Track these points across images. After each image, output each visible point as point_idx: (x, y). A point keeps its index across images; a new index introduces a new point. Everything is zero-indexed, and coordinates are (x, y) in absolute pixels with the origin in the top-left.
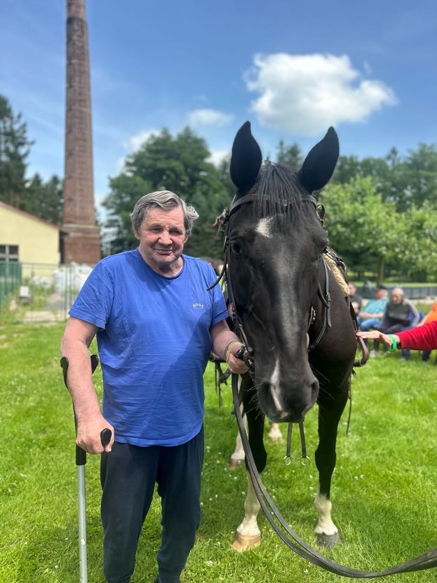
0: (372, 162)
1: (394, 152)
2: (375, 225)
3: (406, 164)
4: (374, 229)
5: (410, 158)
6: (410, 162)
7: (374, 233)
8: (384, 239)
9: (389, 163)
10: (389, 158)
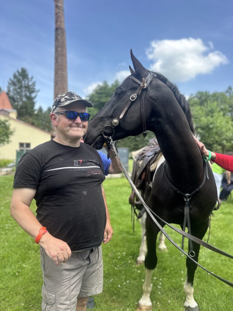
0: (217, 95)
1: (230, 88)
2: (219, 129)
4: (219, 131)
7: (219, 133)
8: (225, 136)
9: (227, 95)
10: (227, 92)
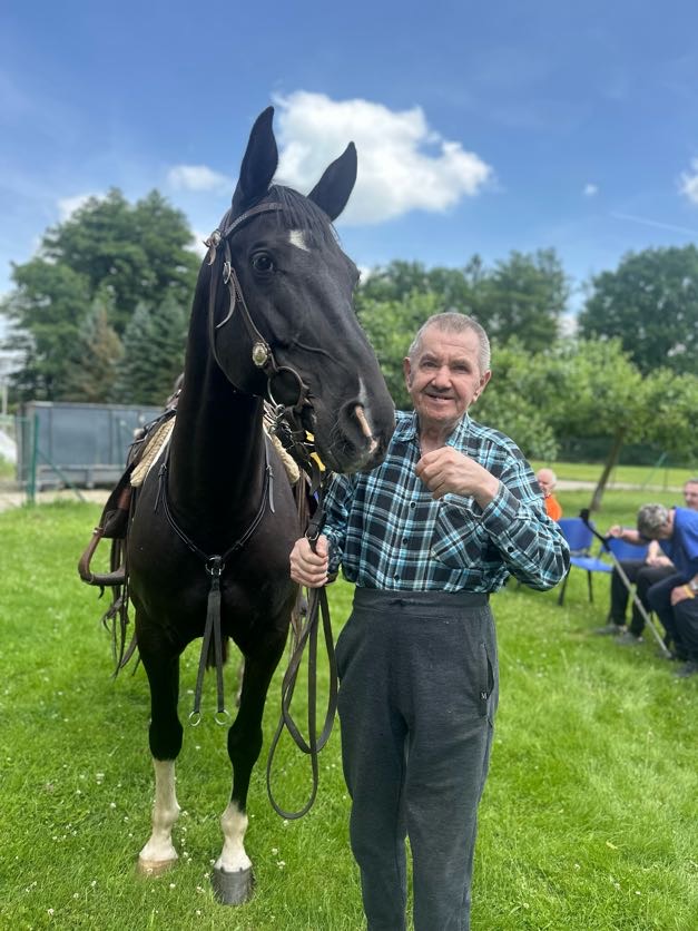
0: (444, 275)
1: (476, 261)
3: (492, 280)
5: (497, 273)
6: (497, 278)
9: (469, 277)
10: (469, 270)
